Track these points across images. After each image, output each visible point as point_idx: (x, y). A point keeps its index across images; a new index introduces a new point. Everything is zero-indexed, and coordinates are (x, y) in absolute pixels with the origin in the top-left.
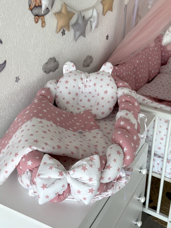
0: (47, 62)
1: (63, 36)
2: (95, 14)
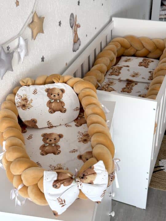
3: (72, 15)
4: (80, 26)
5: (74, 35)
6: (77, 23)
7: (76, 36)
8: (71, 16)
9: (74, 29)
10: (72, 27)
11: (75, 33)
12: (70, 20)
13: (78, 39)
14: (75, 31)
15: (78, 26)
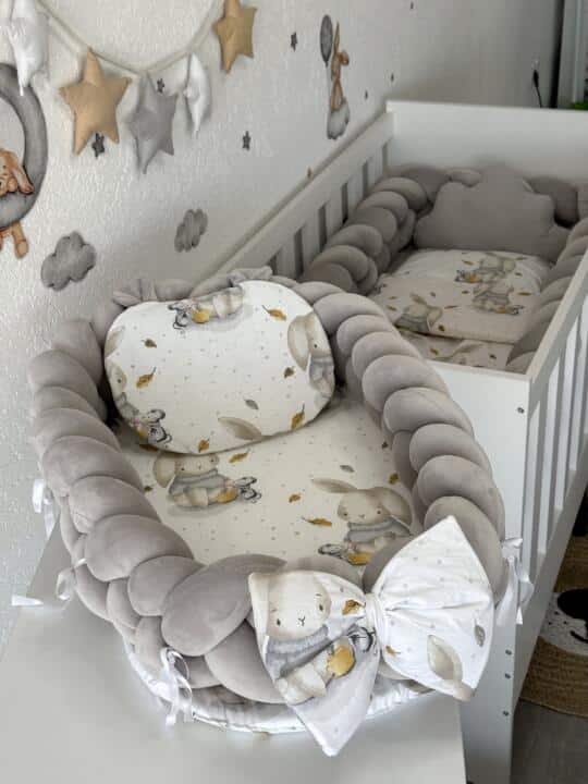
0: (53, 251)
2: (197, 72)
3: (327, 20)
4: (348, 62)
5: (332, 84)
6: (340, 50)
7: (337, 88)
8: (323, 23)
9: (332, 66)
10: (326, 59)
11: (335, 78)
12: (322, 34)
13: (344, 101)
14: (333, 74)
15: (343, 60)
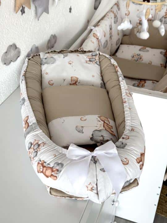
0: (6, 51)
1: (23, 15)
